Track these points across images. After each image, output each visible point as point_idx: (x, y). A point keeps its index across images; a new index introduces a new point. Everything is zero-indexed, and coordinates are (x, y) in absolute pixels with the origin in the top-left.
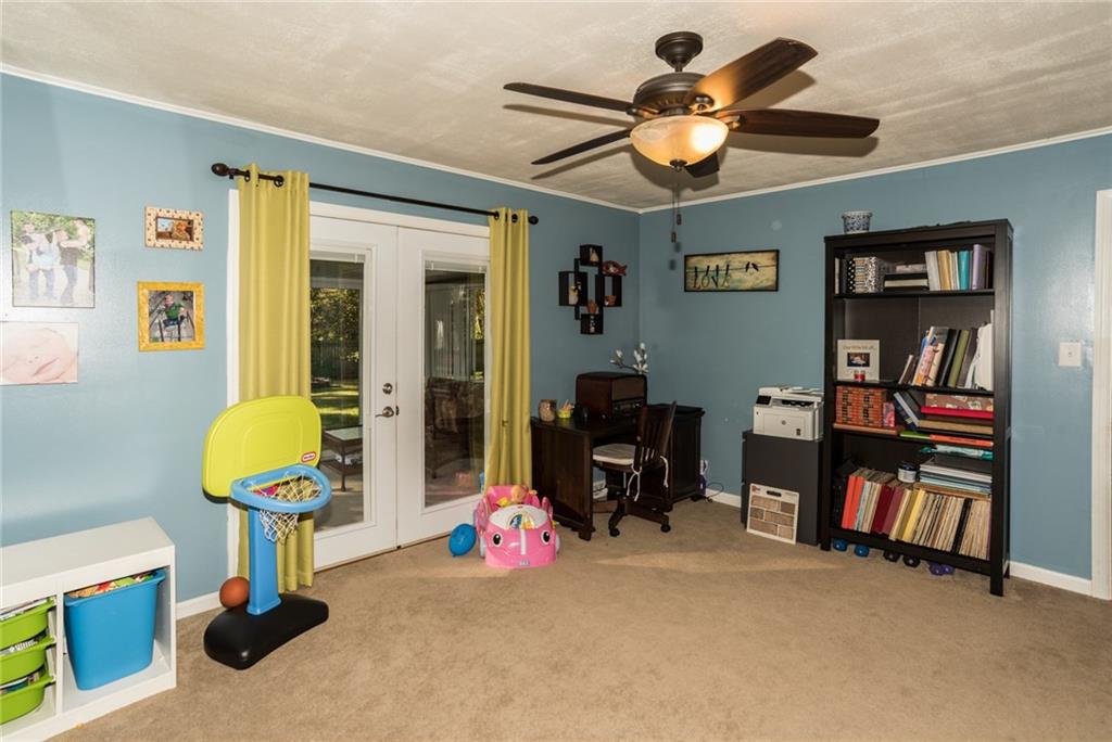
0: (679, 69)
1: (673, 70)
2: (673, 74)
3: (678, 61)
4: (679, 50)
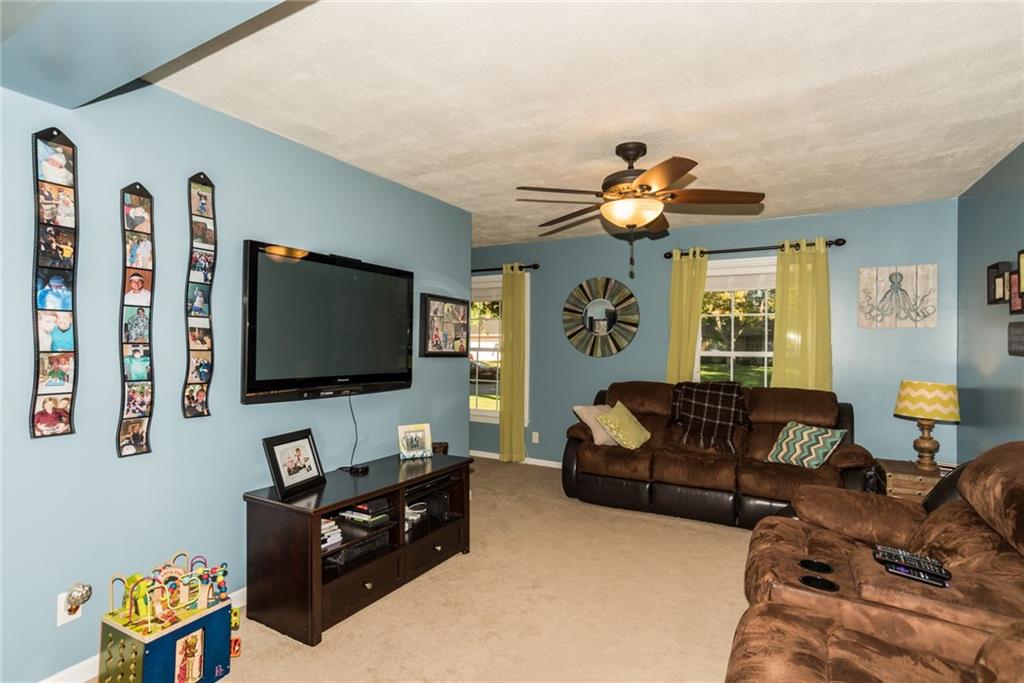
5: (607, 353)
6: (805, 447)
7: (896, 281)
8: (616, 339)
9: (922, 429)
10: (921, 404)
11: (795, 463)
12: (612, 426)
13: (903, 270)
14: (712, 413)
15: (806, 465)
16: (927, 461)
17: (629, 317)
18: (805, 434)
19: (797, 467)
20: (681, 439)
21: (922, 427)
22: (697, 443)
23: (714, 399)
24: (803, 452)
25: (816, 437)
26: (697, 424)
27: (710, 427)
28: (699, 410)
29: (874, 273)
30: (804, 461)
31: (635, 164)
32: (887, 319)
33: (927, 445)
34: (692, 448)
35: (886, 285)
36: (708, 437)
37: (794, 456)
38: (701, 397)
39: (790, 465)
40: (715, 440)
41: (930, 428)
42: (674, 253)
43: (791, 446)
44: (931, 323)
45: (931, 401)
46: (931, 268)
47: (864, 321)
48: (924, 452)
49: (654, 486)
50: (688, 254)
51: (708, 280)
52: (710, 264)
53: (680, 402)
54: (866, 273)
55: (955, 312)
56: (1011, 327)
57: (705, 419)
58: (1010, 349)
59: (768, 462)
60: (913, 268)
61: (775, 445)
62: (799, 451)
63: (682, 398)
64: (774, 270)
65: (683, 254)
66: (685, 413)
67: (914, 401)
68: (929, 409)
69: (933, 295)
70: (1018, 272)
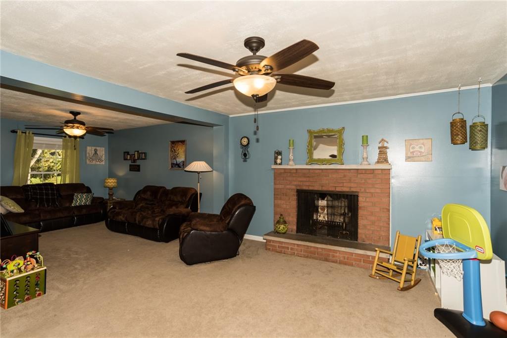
0: (255, 54)
1: (251, 54)
2: (252, 56)
3: (254, 50)
4: (254, 45)
6: (86, 199)
7: (96, 151)
10: (109, 184)
11: (83, 204)
13: (97, 148)
14: (47, 195)
16: (111, 197)
18: (84, 196)
19: (85, 205)
20: (36, 206)
21: (110, 189)
23: (46, 189)
24: (86, 201)
25: (88, 196)
26: (42, 199)
27: (48, 199)
28: (41, 194)
29: (90, 148)
31: (76, 117)
32: (94, 161)
33: (111, 193)
35: (93, 152)
36: (48, 203)
39: (77, 206)
40: (51, 204)
41: (112, 189)
42: (18, 131)
43: (81, 200)
44: (103, 163)
45: (111, 182)
46: (103, 148)
47: (88, 162)
48: (111, 195)
49: (41, 223)
50: (25, 133)
51: (34, 144)
52: (35, 138)
53: (31, 192)
54: (89, 148)
55: (107, 161)
56: (130, 165)
57: (45, 197)
58: (130, 170)
59: (73, 207)
60: (99, 148)
61: (74, 201)
62: (84, 201)
63: (32, 191)
64: (62, 143)
65: (22, 132)
66: (35, 196)
67: (107, 183)
68: (110, 184)
69: (104, 156)
70: (135, 155)
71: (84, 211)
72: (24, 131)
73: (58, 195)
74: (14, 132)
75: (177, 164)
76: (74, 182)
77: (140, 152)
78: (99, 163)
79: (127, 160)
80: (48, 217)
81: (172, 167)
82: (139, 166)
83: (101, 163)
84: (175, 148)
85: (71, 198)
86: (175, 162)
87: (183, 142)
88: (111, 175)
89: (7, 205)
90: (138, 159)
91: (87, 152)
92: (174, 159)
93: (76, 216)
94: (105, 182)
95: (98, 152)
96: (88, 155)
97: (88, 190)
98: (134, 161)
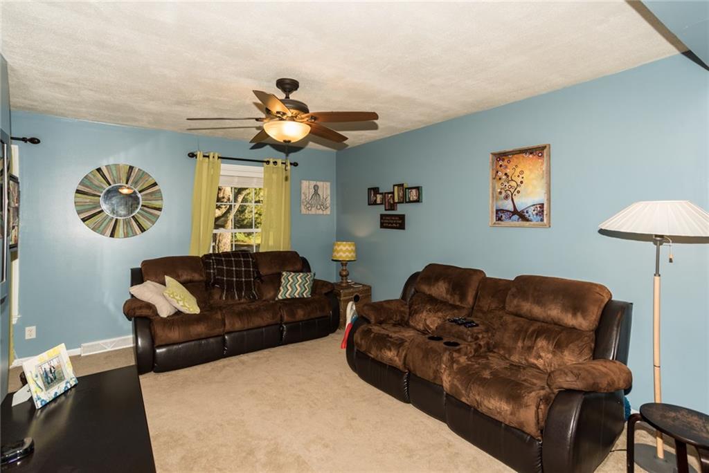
5: (131, 234)
6: (302, 285)
7: (316, 188)
8: (140, 221)
9: (343, 266)
10: (341, 253)
11: (297, 296)
12: (178, 298)
13: (319, 183)
14: (238, 274)
15: (305, 296)
16: (344, 281)
17: (153, 202)
18: (298, 277)
19: (300, 298)
20: (221, 297)
21: (342, 265)
22: (233, 297)
23: (238, 264)
24: (302, 289)
25: (305, 278)
26: (230, 283)
27: (239, 283)
28: (229, 273)
29: (307, 183)
30: (304, 294)
31: (290, 96)
32: (313, 209)
33: (344, 273)
34: (230, 302)
35: (312, 191)
36: (239, 291)
37: (297, 292)
38: (229, 263)
39: (287, 299)
40: (245, 293)
41: (346, 265)
42: (198, 153)
43: (294, 286)
44: (328, 212)
45: (345, 251)
46: (328, 184)
47: (304, 211)
48: (343, 276)
49: (226, 337)
50: (208, 157)
51: (221, 178)
52: (223, 166)
53: (214, 269)
54: (305, 184)
55: (335, 207)
56: (382, 216)
57: (235, 279)
58: (383, 226)
59: (279, 300)
60: (322, 183)
61: (281, 288)
62: (299, 289)
63: (215, 267)
64: (262, 175)
65: (204, 156)
66: (219, 277)
67: (338, 252)
68: (344, 255)
69: (329, 198)
70: (393, 193)
71: (300, 314)
72: (207, 155)
73: (256, 275)
74: (192, 155)
75: (515, 212)
76: (282, 250)
77: (405, 186)
78: (320, 212)
79: (375, 203)
80: (238, 325)
81: (499, 219)
82: (402, 217)
83: (325, 213)
84: (508, 171)
85: (276, 281)
86: (511, 208)
87: (537, 151)
88: (343, 236)
89: (174, 298)
90: (399, 203)
91: (303, 191)
92: (506, 197)
93: (286, 324)
94: (333, 250)
95: (320, 192)
96: (303, 197)
97: (304, 266)
98: (392, 206)
